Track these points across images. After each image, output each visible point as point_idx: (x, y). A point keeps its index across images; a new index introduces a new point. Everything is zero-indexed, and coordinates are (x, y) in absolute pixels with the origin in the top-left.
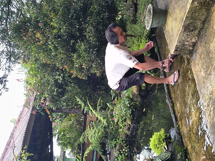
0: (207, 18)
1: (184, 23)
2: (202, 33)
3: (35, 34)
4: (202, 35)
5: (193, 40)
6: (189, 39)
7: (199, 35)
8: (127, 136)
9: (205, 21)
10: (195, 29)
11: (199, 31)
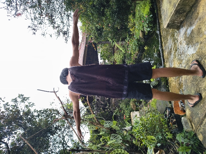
0: (195, 4)
1: (176, 8)
2: (189, 15)
3: (79, 6)
4: (189, 16)
5: (182, 19)
6: (178, 19)
7: (186, 16)
8: (136, 59)
9: (193, 6)
10: (184, 12)
11: (187, 14)
